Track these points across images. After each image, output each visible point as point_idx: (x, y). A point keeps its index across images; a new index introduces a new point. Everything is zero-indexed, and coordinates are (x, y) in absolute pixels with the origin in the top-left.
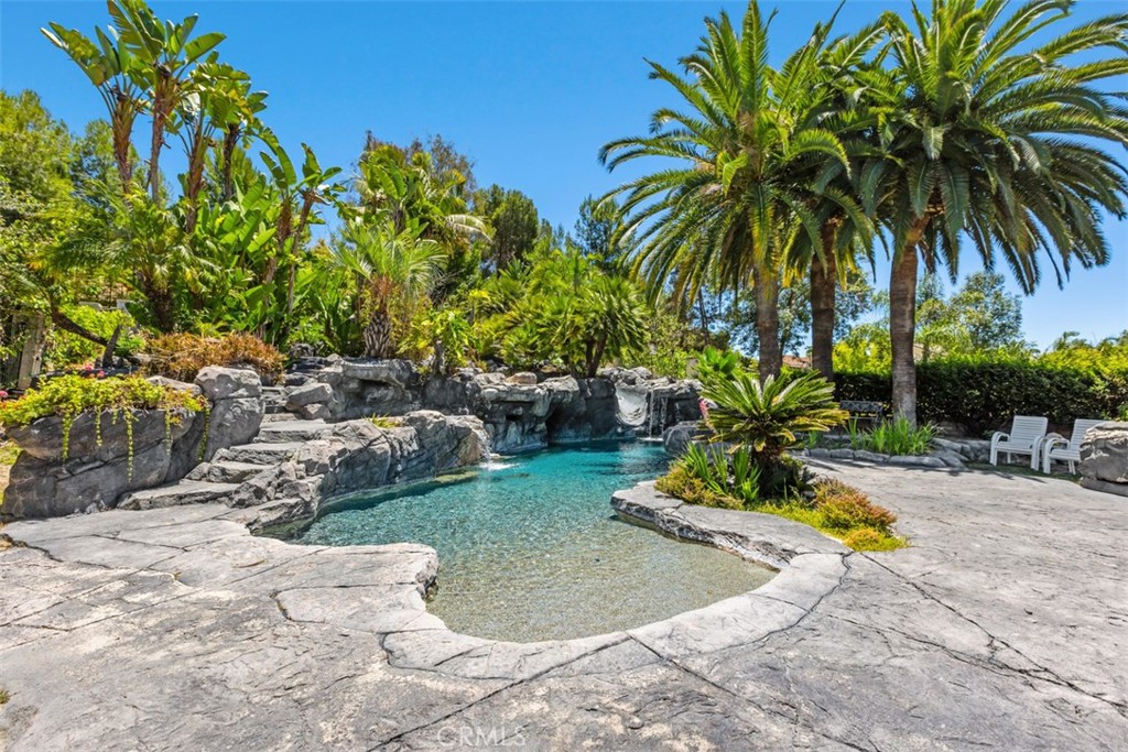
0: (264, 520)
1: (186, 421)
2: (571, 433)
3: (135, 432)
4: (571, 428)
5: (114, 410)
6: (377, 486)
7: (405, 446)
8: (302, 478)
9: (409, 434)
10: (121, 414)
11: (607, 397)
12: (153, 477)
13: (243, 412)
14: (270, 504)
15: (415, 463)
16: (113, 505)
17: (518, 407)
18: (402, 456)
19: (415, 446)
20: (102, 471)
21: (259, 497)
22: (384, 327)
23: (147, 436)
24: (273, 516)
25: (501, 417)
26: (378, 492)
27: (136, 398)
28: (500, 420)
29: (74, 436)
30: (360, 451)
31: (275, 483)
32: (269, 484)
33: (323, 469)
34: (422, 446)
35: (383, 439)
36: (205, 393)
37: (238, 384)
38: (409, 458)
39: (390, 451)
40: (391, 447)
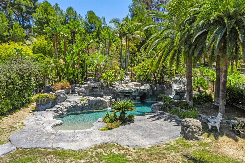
0: (57, 115)
1: (53, 99)
2: (150, 99)
3: (46, 101)
4: (150, 98)
5: (44, 98)
6: (79, 111)
7: (85, 104)
8: (64, 109)
9: (87, 102)
10: (45, 99)
11: (162, 90)
12: (49, 107)
13: (62, 97)
14: (59, 113)
15: (88, 107)
16: (44, 111)
17: (127, 94)
18: (85, 106)
19: (88, 104)
20: (43, 106)
21: (58, 112)
22: (99, 75)
23: (48, 101)
24: (59, 114)
25: (122, 96)
26: (80, 112)
27: (46, 97)
28: (122, 97)
29: (40, 102)
30: (76, 105)
31: (60, 110)
32: (59, 110)
33: (67, 108)
34: (89, 104)
35: (80, 103)
36: (56, 95)
37: (61, 93)
38: (86, 106)
39: (81, 105)
40: (82, 104)
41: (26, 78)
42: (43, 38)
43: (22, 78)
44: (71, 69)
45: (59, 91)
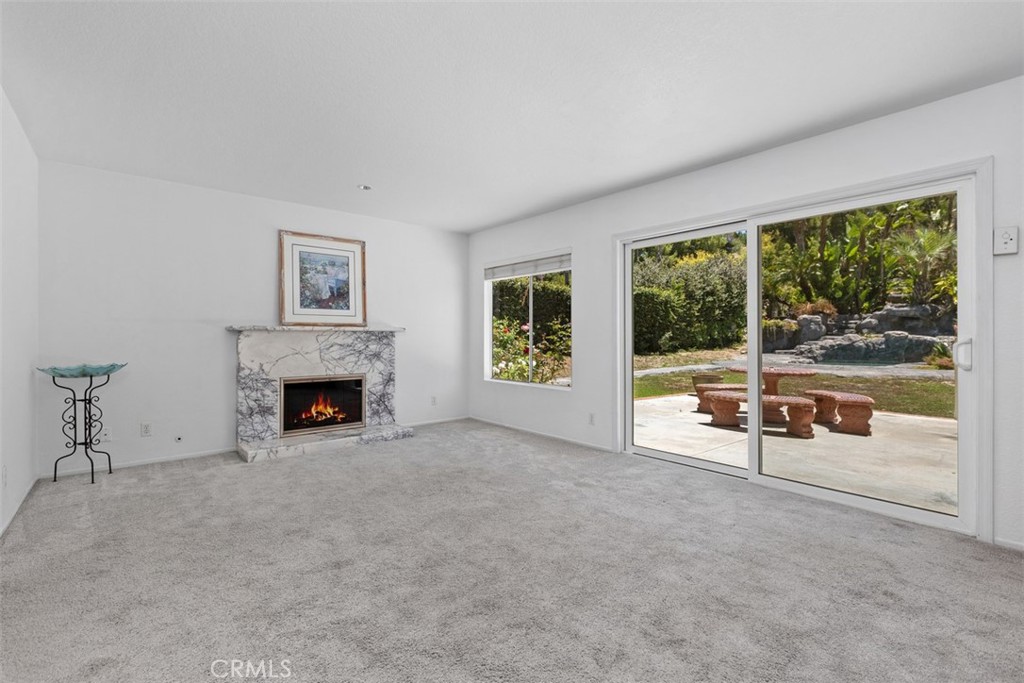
1: (791, 332)
3: (776, 334)
5: (771, 328)
6: (858, 359)
7: (877, 345)
8: (818, 350)
9: (880, 341)
10: (773, 330)
12: (781, 347)
13: (812, 330)
18: (877, 349)
19: (884, 345)
23: (781, 334)
26: (859, 362)
27: (777, 325)
30: (849, 345)
33: (827, 349)
35: (861, 341)
36: (799, 324)
37: (811, 321)
38: (879, 350)
39: (864, 346)
40: (867, 345)
41: (736, 291)
42: (766, 240)
43: (728, 290)
44: (838, 280)
45: (805, 316)
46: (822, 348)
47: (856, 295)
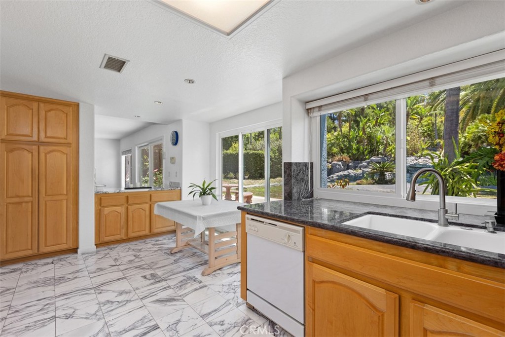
13: (337, 168)
44: (355, 146)
45: (335, 162)
46: (337, 176)
47: (363, 153)
